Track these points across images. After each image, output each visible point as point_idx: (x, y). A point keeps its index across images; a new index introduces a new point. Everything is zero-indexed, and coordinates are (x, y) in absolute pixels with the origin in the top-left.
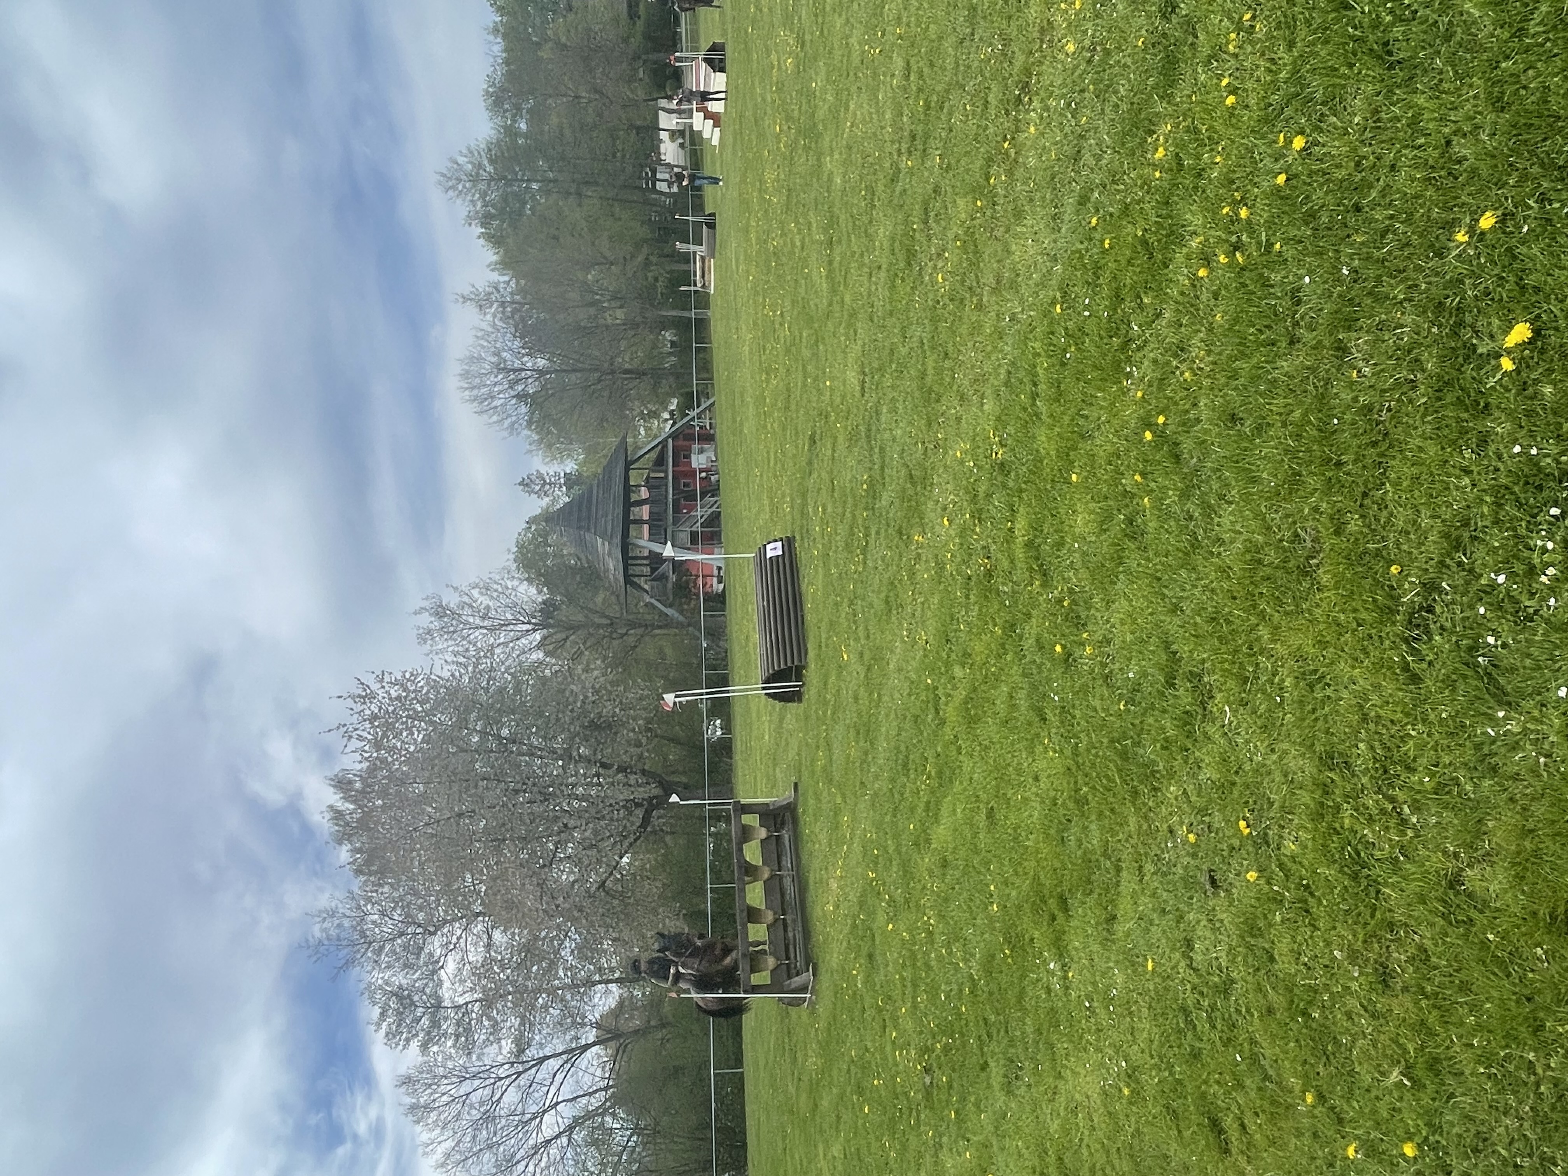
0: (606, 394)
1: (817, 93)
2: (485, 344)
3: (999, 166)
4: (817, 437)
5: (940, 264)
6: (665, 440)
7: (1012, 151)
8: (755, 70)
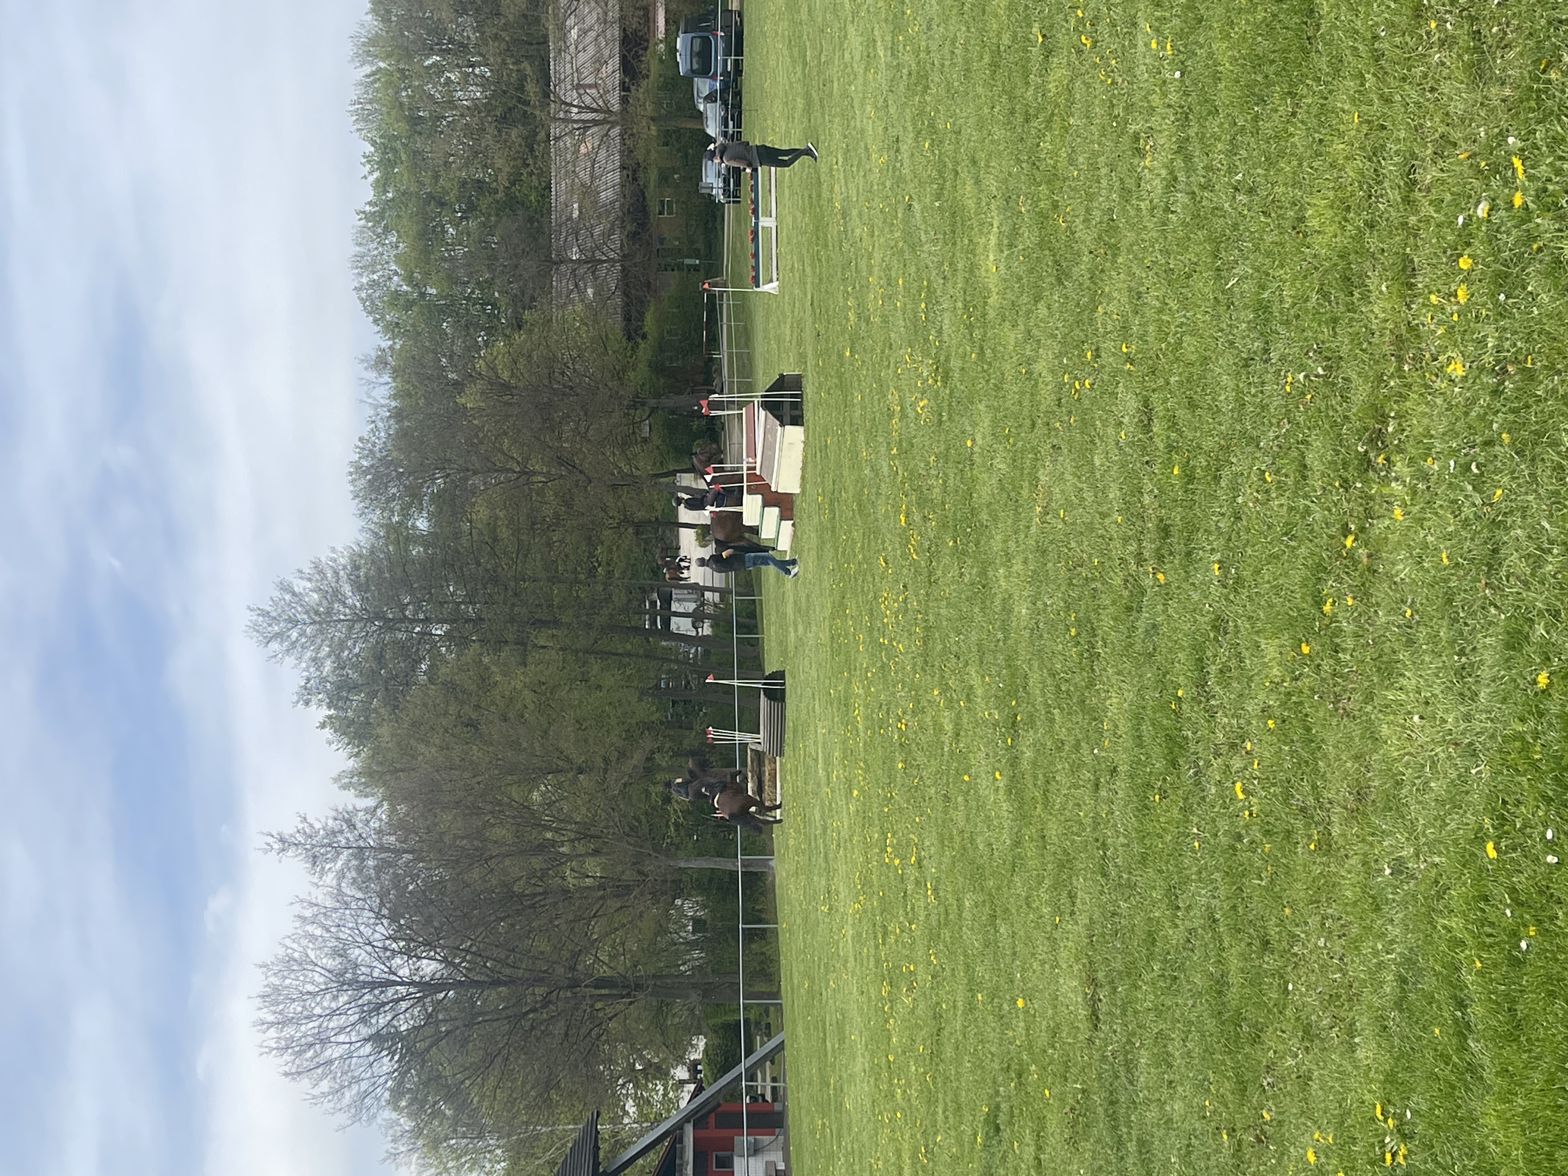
0: (559, 1028)
1: (975, 457)
2: (318, 932)
3: (1339, 580)
4: (1002, 1119)
5: (1237, 763)
6: (679, 1127)
7: (1362, 552)
8: (857, 419)
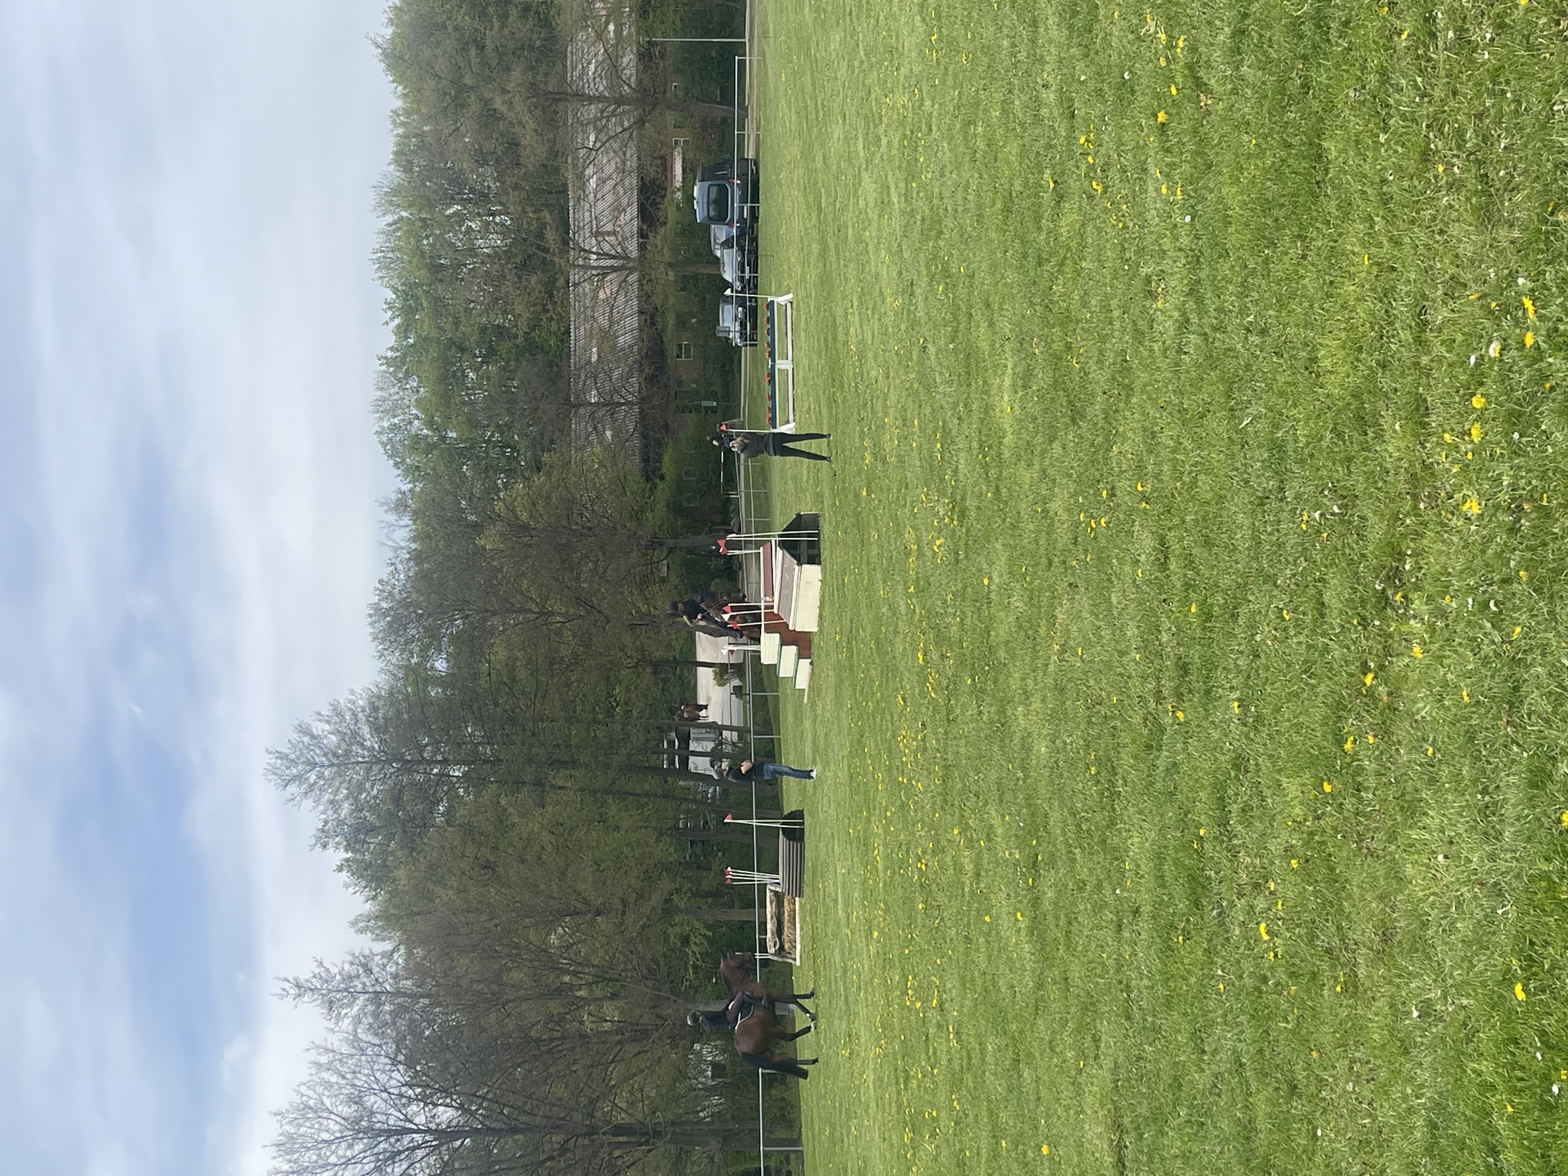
1: (993, 596)
2: (334, 1079)
3: (1359, 717)
5: (1260, 904)
7: (1382, 689)
8: (874, 560)
